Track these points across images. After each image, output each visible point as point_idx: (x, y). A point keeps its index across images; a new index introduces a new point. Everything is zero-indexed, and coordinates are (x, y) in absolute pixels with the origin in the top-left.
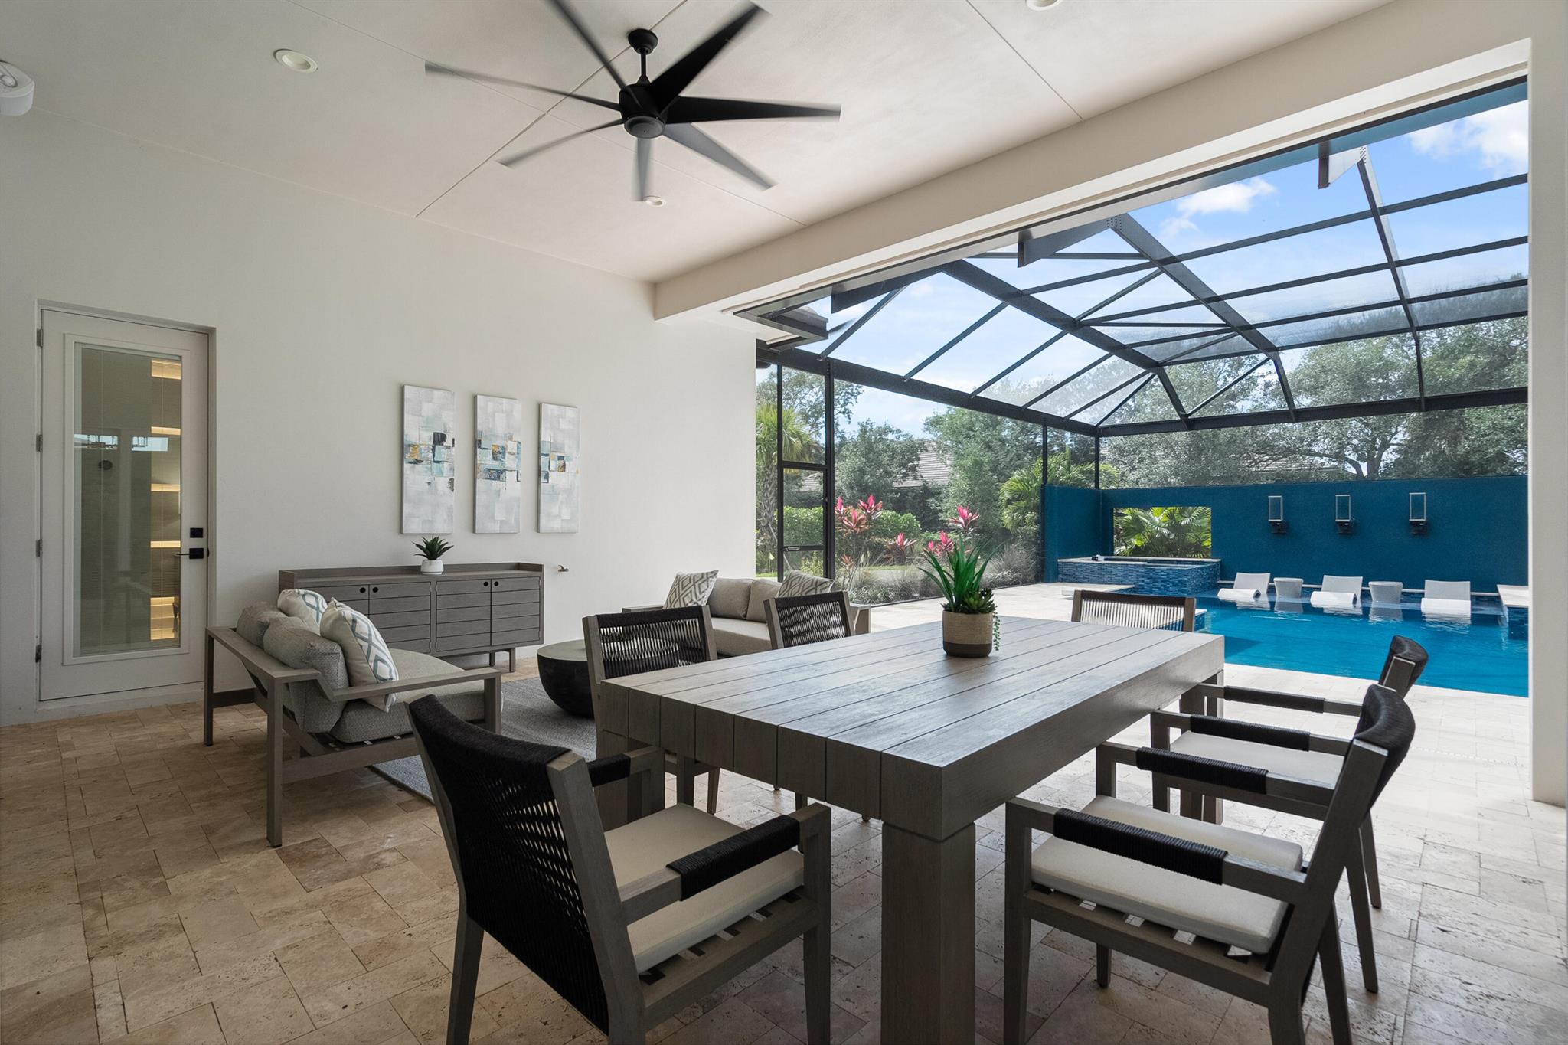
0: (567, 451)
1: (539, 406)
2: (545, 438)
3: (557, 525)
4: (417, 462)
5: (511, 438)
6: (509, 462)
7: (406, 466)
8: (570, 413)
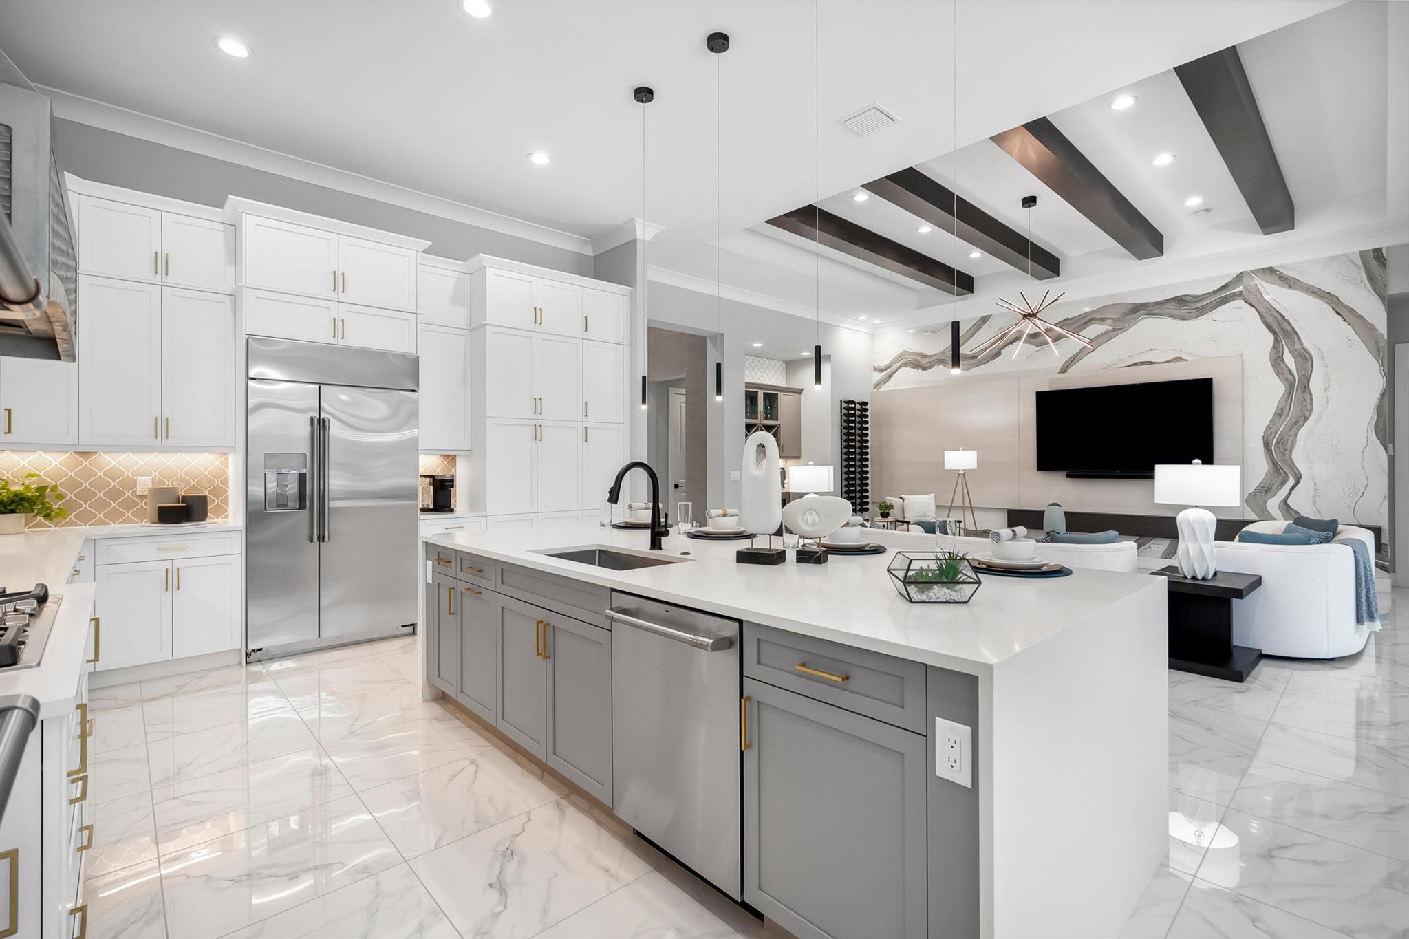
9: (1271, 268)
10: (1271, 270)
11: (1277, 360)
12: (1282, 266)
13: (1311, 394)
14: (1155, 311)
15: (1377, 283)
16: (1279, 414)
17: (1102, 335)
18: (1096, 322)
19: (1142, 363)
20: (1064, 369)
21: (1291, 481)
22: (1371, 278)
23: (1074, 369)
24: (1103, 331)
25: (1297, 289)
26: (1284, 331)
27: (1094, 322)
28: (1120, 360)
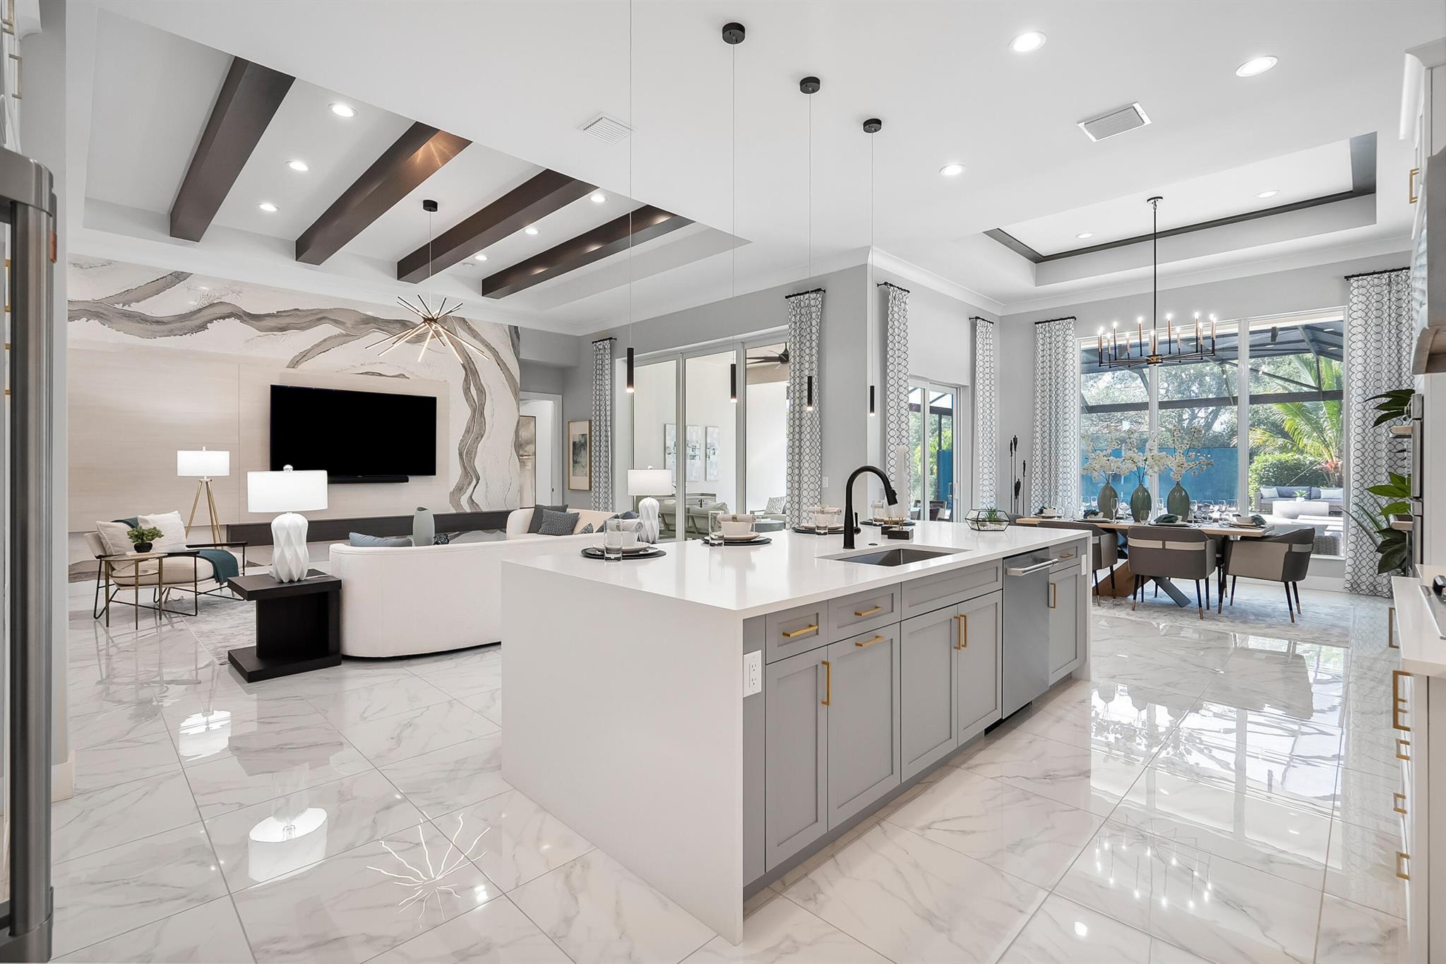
0: (716, 446)
1: (706, 428)
2: (708, 441)
3: (712, 478)
4: (670, 454)
5: (697, 442)
6: (697, 452)
7: (667, 455)
8: (717, 430)
9: (464, 318)
10: (464, 320)
11: (467, 390)
12: (470, 320)
13: (485, 419)
14: (384, 328)
15: (515, 347)
16: (468, 431)
17: (335, 337)
18: (330, 322)
19: (373, 374)
20: (294, 363)
21: (474, 482)
22: (513, 345)
23: (305, 366)
24: (336, 333)
25: (477, 340)
26: (471, 369)
27: (326, 321)
28: (353, 366)
